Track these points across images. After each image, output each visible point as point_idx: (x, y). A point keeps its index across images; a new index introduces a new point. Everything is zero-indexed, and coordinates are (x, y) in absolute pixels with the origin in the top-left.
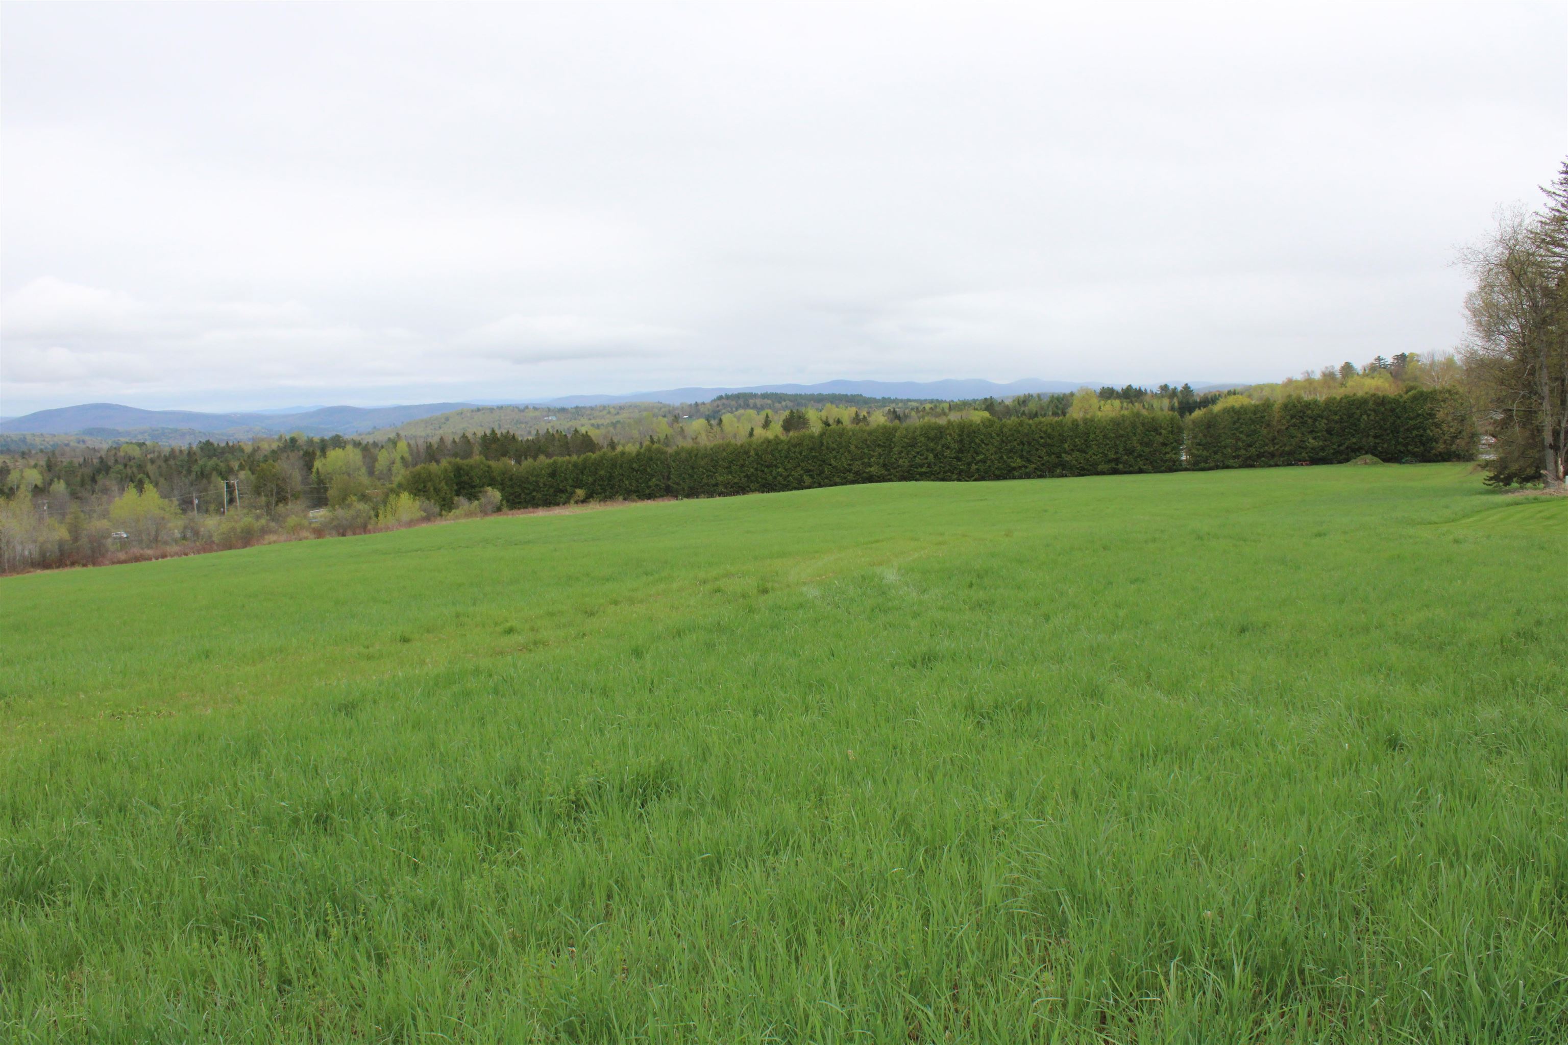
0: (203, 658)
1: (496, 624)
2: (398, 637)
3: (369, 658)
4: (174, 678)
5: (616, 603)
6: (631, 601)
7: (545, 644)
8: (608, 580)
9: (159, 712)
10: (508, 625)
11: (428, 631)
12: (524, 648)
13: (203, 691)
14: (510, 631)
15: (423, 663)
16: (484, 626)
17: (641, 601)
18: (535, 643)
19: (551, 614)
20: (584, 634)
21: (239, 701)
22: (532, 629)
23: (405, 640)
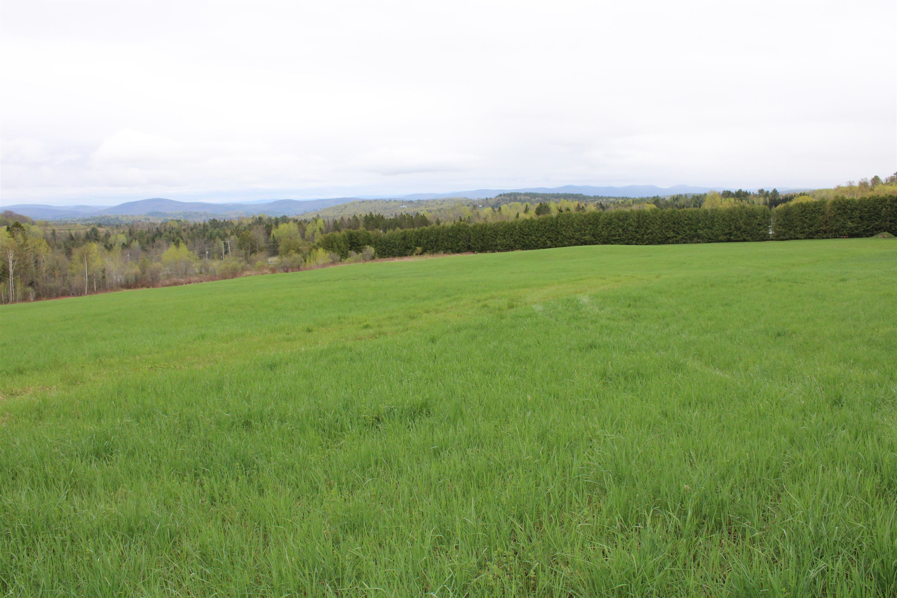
0: (201, 339)
1: (360, 323)
2: (306, 329)
3: (288, 340)
4: (185, 349)
5: (427, 312)
6: (436, 311)
7: (385, 334)
8: (425, 299)
9: (175, 367)
10: (365, 323)
11: (322, 326)
12: (373, 336)
13: (198, 356)
14: (367, 327)
15: (317, 343)
16: (353, 324)
17: (442, 311)
18: (380, 334)
19: (391, 318)
20: (407, 329)
21: (217, 362)
22: (379, 326)
23: (309, 331)
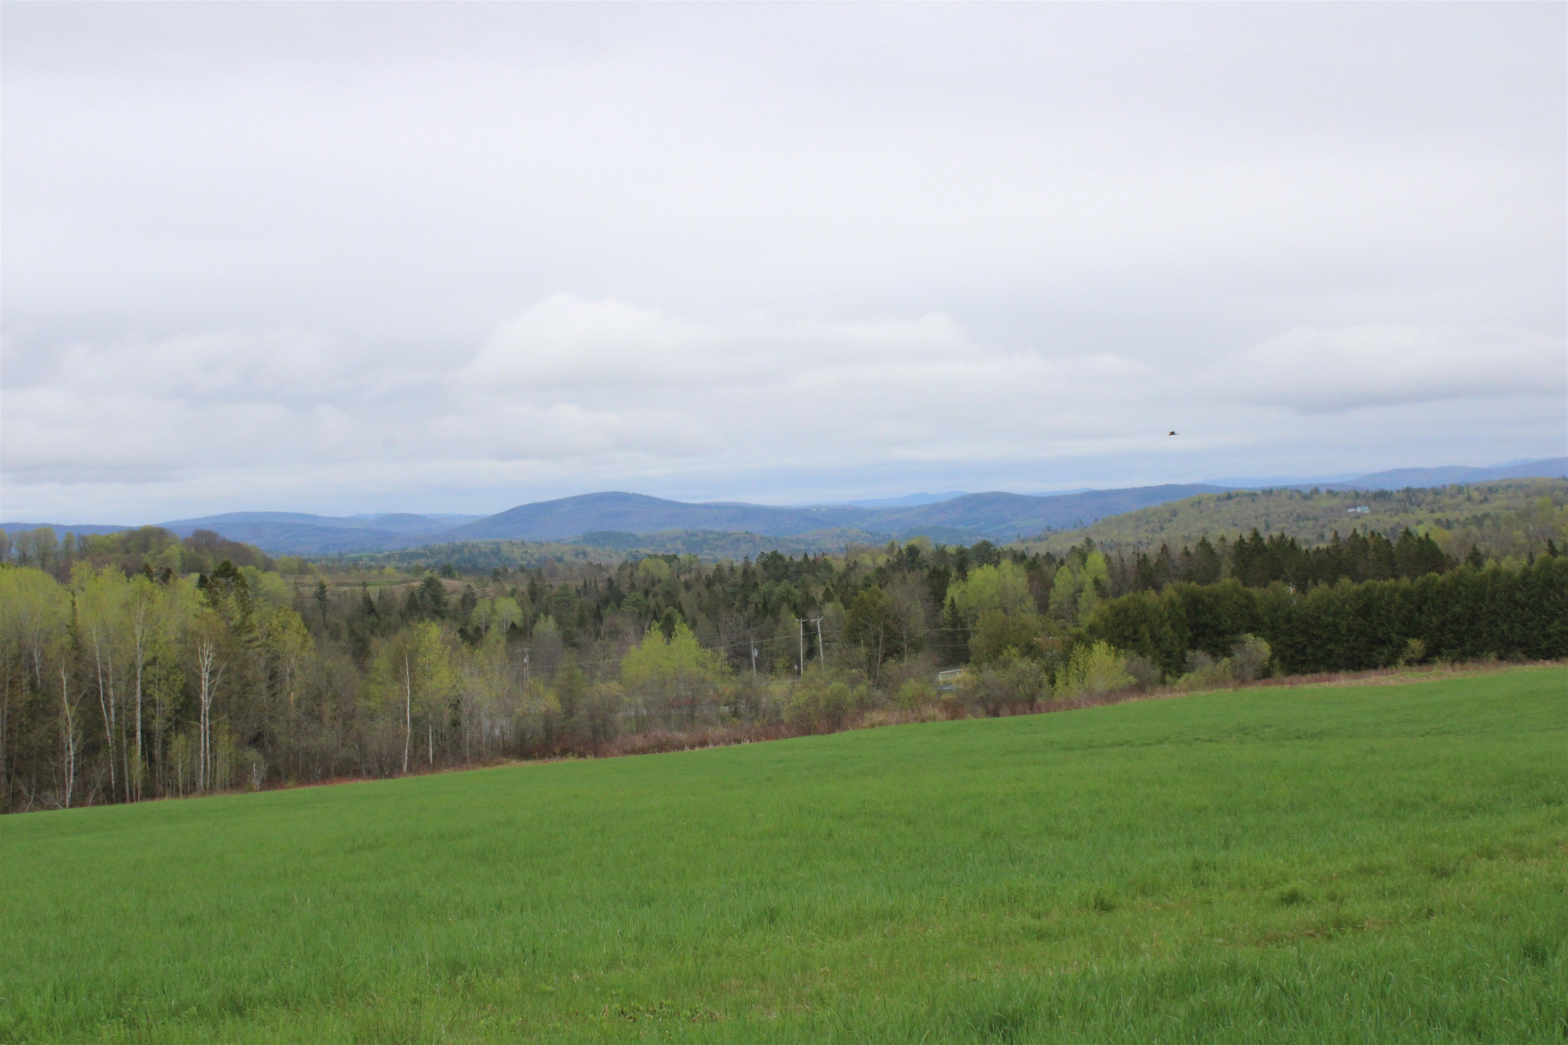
0: (766, 921)
1: (1266, 885)
2: (1092, 901)
3: (1042, 935)
4: (719, 954)
5: (1490, 855)
6: (1520, 852)
7: (1357, 926)
8: (1473, 810)
9: (694, 1011)
10: (1287, 888)
11: (1144, 892)
12: (1320, 932)
13: (764, 978)
14: (1292, 899)
15: (1134, 950)
16: (1243, 887)
17: (1539, 854)
18: (1338, 925)
19: (1366, 871)
20: (1430, 912)
21: (822, 1000)
22: (1332, 897)
23: (1104, 907)
